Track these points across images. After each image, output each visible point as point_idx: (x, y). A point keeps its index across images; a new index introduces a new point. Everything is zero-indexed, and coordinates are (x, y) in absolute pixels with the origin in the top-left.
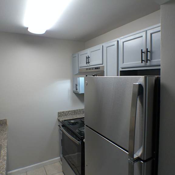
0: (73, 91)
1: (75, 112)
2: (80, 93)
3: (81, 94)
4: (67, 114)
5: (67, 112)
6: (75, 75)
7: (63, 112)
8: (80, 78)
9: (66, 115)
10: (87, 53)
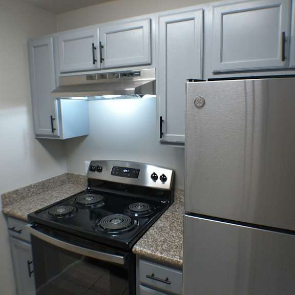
0: (37, 135)
1: (44, 187)
2: (64, 139)
3: (66, 140)
4: (24, 194)
5: (24, 189)
6: (53, 92)
7: (16, 192)
8: (62, 101)
9: (23, 198)
10: (92, 37)
